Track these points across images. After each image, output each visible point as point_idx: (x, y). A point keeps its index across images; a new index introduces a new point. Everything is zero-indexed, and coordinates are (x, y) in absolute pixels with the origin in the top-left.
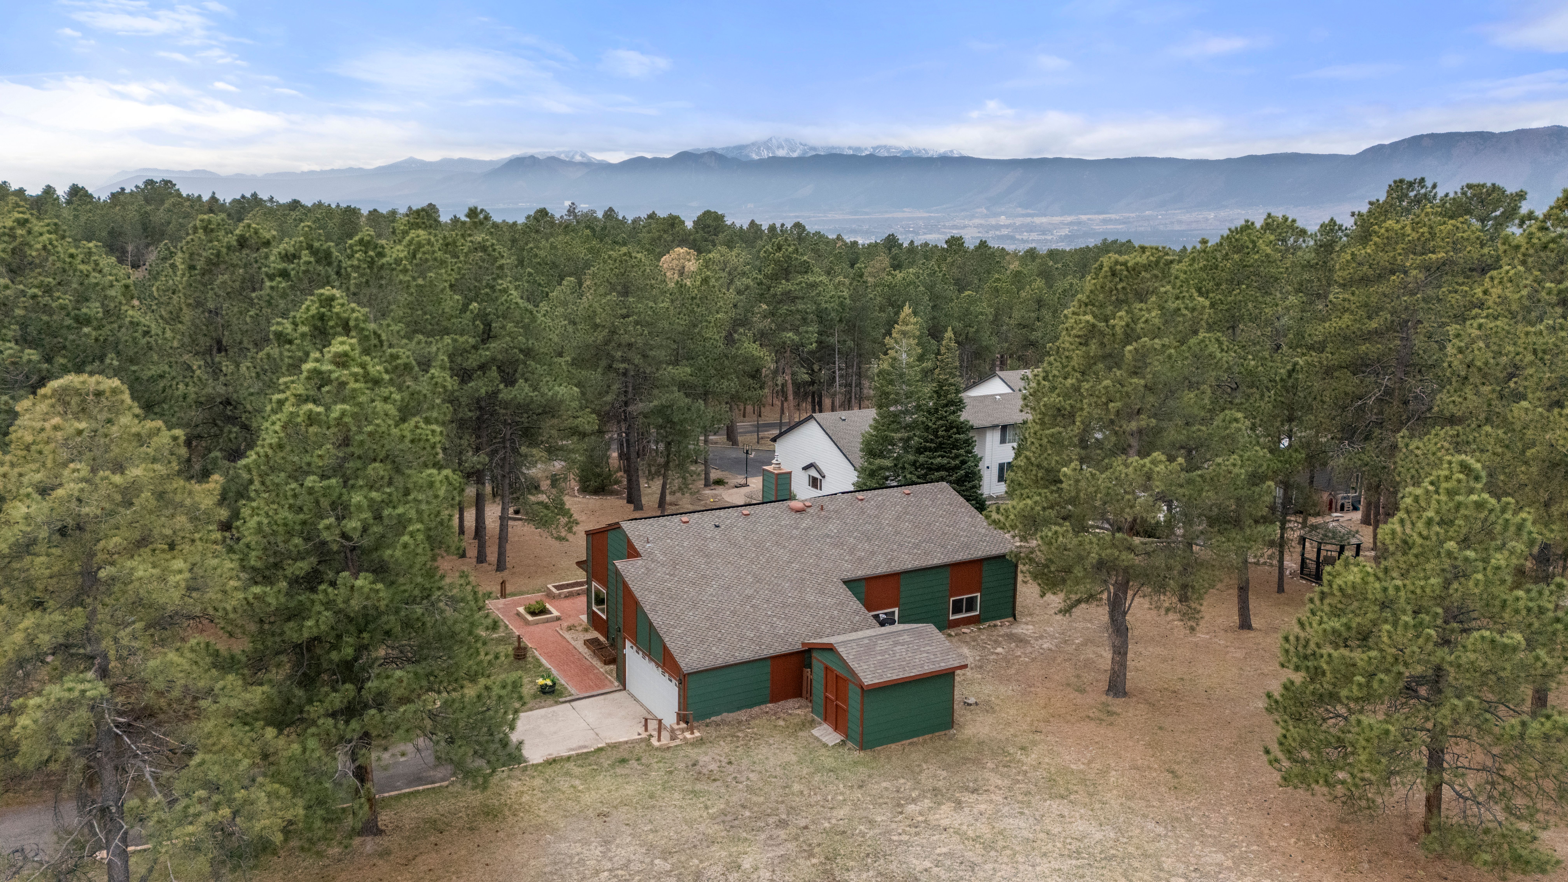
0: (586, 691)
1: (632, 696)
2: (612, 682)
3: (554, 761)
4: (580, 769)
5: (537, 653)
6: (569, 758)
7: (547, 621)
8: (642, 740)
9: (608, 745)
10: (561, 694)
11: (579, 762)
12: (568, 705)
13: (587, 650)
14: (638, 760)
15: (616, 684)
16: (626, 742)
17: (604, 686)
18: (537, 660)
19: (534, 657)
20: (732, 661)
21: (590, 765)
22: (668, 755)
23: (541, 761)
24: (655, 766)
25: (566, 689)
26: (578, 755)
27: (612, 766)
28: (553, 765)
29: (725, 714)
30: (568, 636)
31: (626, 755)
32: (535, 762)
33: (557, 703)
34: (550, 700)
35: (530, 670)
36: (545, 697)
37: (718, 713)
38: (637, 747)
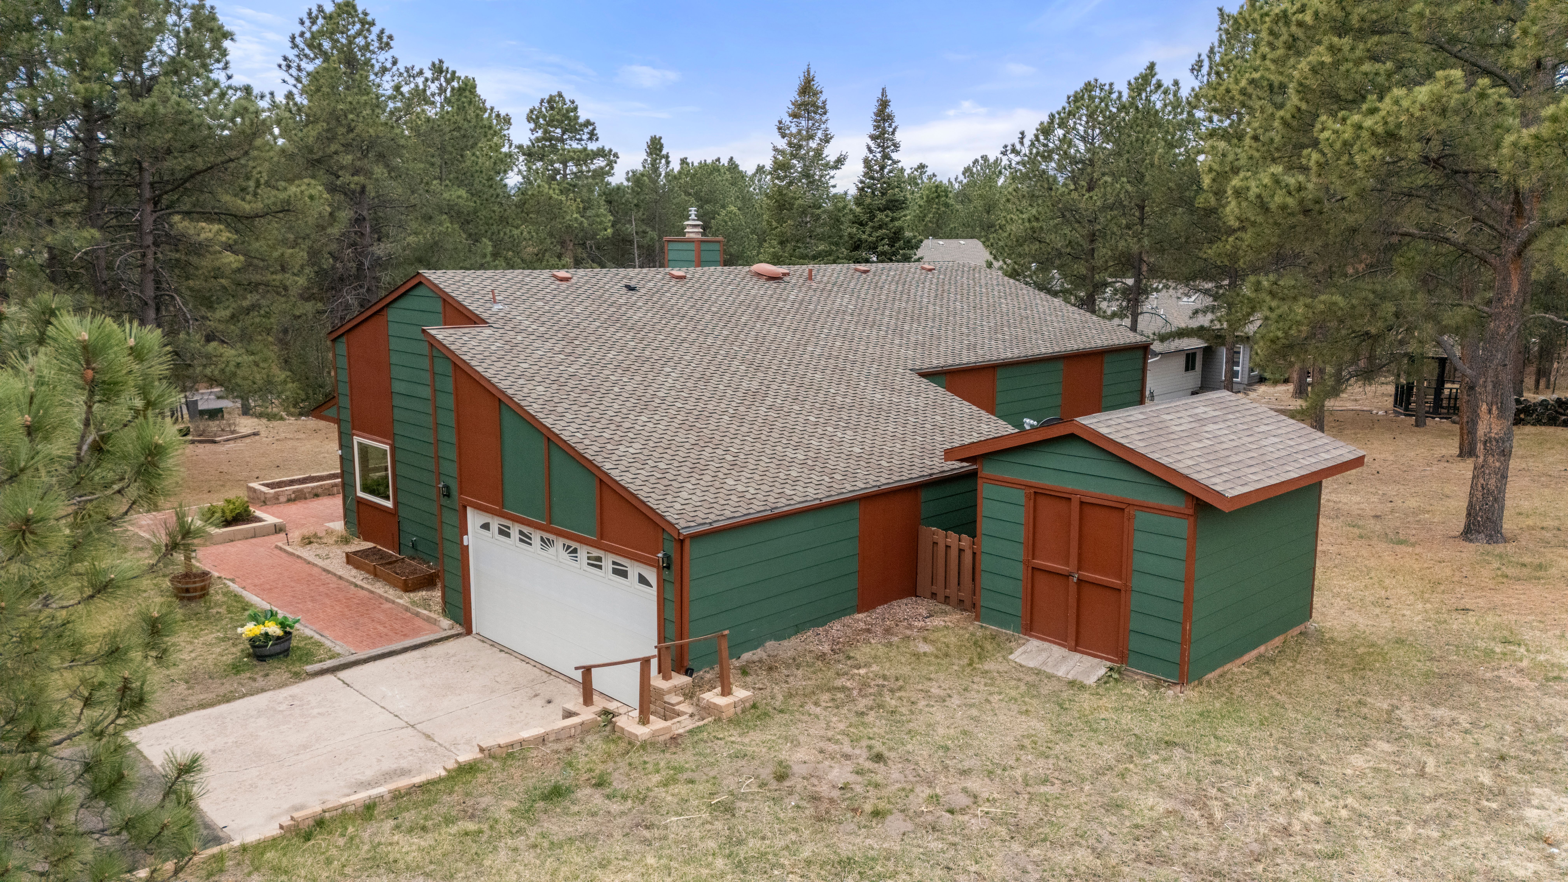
0: (374, 645)
1: (493, 644)
2: (435, 622)
3: (320, 823)
4: (418, 841)
5: (233, 587)
6: (368, 810)
7: (255, 535)
8: (586, 729)
9: (489, 753)
10: (307, 656)
11: (409, 816)
12: (329, 678)
13: (354, 572)
14: (600, 784)
15: (446, 623)
16: (543, 740)
17: (417, 632)
18: (237, 597)
19: (227, 593)
20: (783, 505)
21: (449, 820)
22: (685, 758)
23: (273, 830)
24: (667, 797)
25: (320, 645)
26: (397, 795)
27: (526, 813)
28: (320, 840)
29: (770, 644)
30: (307, 553)
31: (553, 775)
32: (251, 837)
33: (298, 677)
34: (279, 671)
35: (219, 618)
36: (266, 666)
37: (756, 643)
38: (579, 748)
